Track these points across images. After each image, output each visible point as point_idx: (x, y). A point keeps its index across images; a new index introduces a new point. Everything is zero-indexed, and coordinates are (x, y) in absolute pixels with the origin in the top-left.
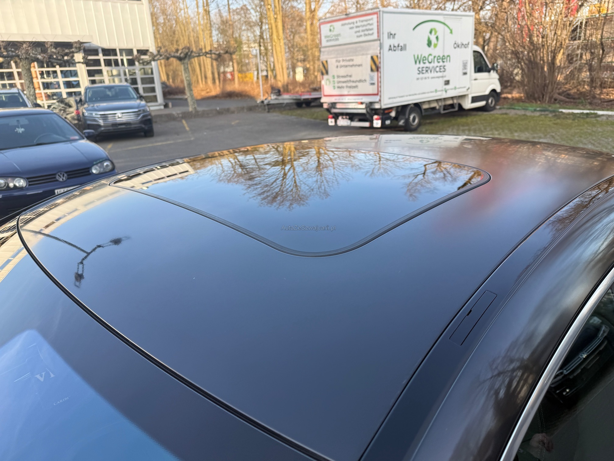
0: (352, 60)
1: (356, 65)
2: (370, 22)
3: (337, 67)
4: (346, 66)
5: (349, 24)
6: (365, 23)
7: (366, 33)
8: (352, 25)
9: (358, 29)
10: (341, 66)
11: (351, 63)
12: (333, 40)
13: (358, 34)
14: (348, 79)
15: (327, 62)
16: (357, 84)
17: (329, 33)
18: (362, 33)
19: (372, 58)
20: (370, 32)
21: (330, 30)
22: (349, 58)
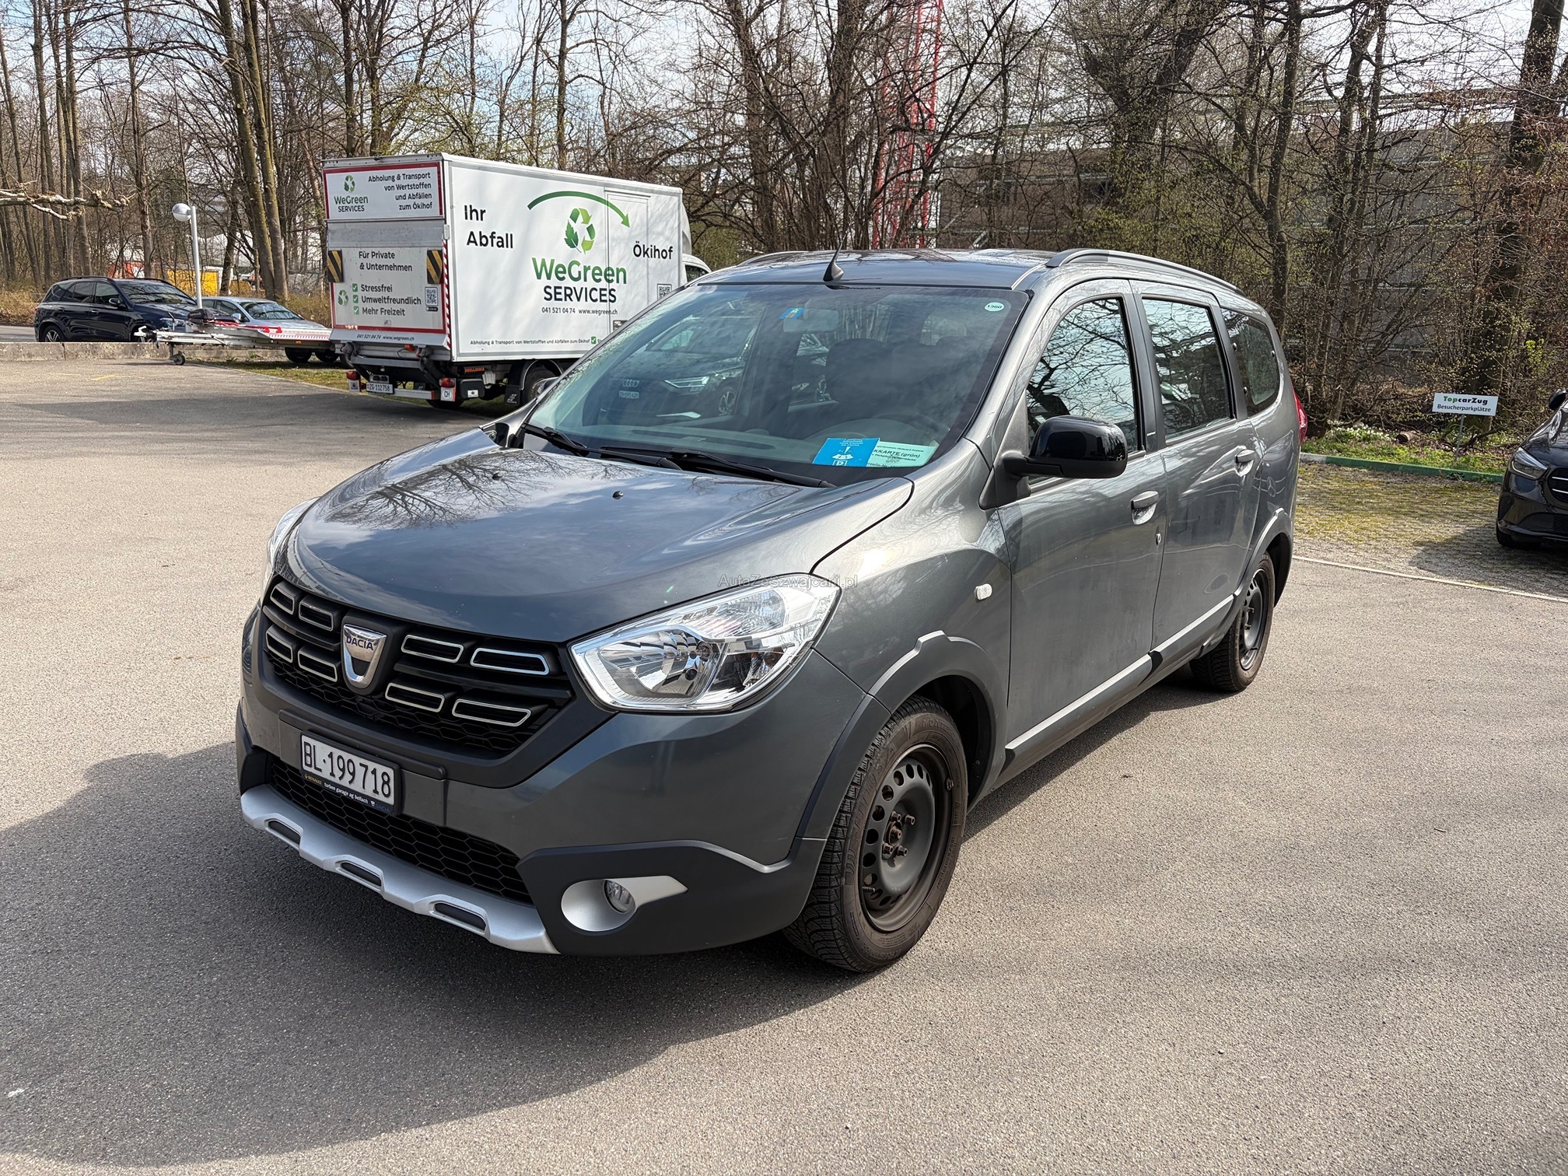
0: (393, 256)
1: (400, 267)
2: (426, 181)
3: (362, 267)
4: (380, 267)
5: (382, 179)
6: (416, 182)
7: (418, 201)
8: (390, 183)
9: (402, 192)
10: (371, 267)
11: (389, 262)
12: (353, 208)
13: (404, 203)
14: (385, 294)
15: (340, 253)
16: (402, 306)
17: (345, 194)
18: (411, 202)
19: (430, 254)
20: (426, 201)
21: (347, 188)
22: (386, 250)
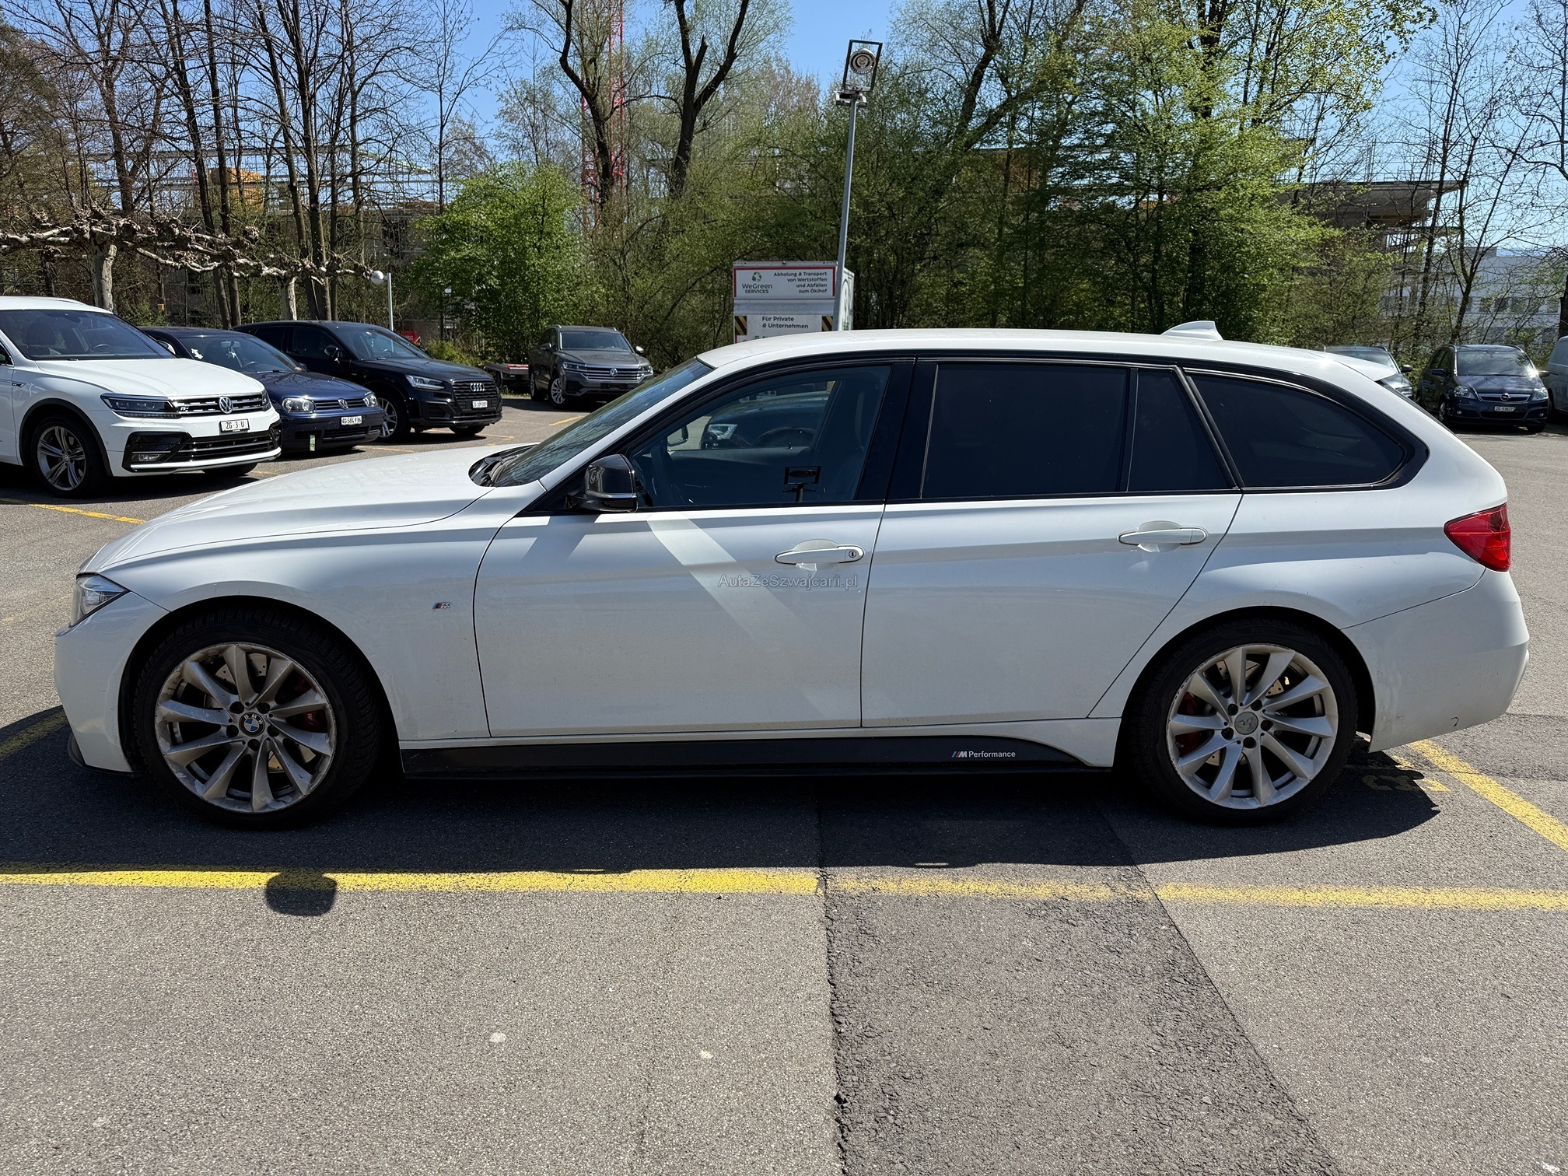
0: (792, 319)
1: (795, 326)
2: (823, 277)
3: (764, 326)
4: (780, 326)
5: (787, 274)
6: (816, 277)
7: (815, 288)
8: (793, 277)
9: (802, 283)
10: (773, 326)
11: (789, 323)
12: (759, 291)
13: (802, 289)
15: (745, 318)
17: (752, 283)
18: (810, 289)
19: (824, 319)
20: (824, 288)
21: (754, 279)
22: (787, 316)
